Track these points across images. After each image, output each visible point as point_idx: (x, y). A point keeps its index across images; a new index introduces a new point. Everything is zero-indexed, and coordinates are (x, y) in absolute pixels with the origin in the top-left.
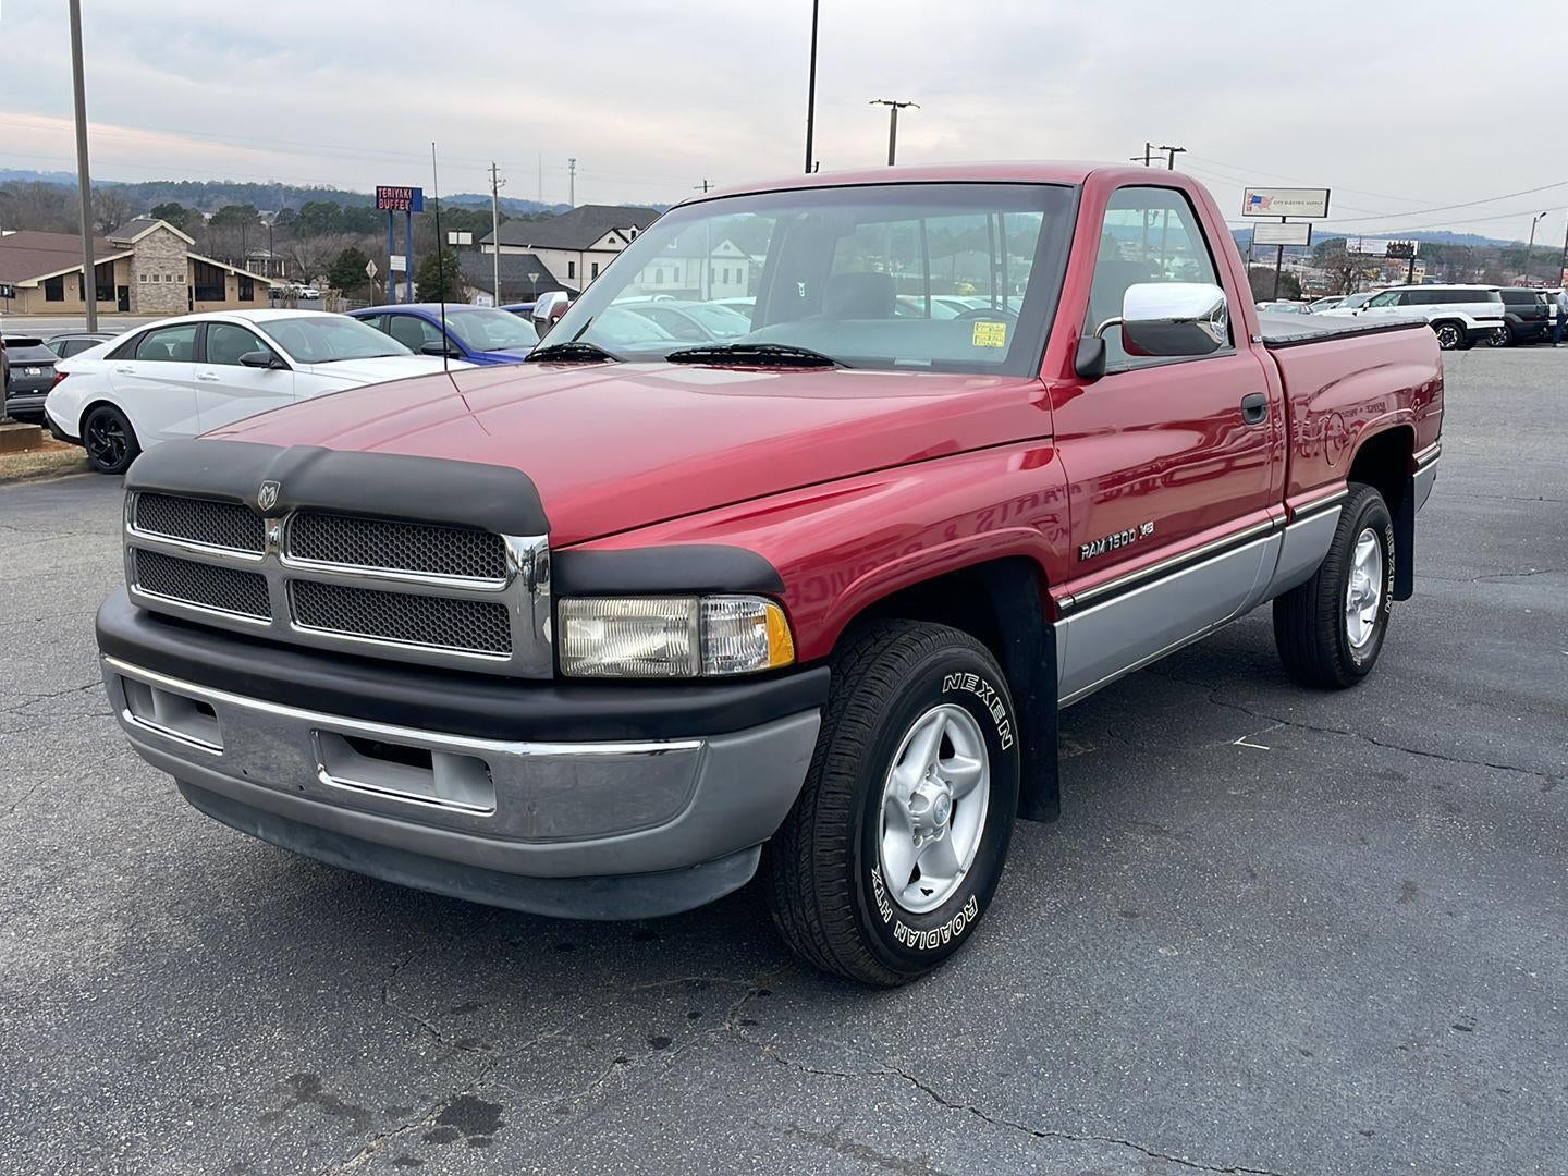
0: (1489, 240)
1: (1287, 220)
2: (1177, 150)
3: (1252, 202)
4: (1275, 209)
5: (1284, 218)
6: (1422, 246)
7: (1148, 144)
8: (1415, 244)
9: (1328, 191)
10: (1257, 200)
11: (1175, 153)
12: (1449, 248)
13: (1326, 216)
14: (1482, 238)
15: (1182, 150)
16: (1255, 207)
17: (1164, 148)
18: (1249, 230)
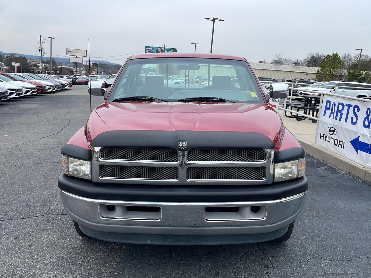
0: (111, 63)
1: (77, 57)
2: (52, 38)
3: (69, 52)
4: (74, 54)
5: (77, 56)
6: (99, 64)
7: (40, 36)
8: (98, 63)
9: (86, 51)
10: (69, 51)
11: (52, 39)
12: (103, 64)
13: (86, 56)
14: (109, 63)
15: (53, 38)
16: (69, 53)
17: (49, 37)
18: (68, 59)
